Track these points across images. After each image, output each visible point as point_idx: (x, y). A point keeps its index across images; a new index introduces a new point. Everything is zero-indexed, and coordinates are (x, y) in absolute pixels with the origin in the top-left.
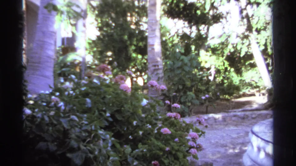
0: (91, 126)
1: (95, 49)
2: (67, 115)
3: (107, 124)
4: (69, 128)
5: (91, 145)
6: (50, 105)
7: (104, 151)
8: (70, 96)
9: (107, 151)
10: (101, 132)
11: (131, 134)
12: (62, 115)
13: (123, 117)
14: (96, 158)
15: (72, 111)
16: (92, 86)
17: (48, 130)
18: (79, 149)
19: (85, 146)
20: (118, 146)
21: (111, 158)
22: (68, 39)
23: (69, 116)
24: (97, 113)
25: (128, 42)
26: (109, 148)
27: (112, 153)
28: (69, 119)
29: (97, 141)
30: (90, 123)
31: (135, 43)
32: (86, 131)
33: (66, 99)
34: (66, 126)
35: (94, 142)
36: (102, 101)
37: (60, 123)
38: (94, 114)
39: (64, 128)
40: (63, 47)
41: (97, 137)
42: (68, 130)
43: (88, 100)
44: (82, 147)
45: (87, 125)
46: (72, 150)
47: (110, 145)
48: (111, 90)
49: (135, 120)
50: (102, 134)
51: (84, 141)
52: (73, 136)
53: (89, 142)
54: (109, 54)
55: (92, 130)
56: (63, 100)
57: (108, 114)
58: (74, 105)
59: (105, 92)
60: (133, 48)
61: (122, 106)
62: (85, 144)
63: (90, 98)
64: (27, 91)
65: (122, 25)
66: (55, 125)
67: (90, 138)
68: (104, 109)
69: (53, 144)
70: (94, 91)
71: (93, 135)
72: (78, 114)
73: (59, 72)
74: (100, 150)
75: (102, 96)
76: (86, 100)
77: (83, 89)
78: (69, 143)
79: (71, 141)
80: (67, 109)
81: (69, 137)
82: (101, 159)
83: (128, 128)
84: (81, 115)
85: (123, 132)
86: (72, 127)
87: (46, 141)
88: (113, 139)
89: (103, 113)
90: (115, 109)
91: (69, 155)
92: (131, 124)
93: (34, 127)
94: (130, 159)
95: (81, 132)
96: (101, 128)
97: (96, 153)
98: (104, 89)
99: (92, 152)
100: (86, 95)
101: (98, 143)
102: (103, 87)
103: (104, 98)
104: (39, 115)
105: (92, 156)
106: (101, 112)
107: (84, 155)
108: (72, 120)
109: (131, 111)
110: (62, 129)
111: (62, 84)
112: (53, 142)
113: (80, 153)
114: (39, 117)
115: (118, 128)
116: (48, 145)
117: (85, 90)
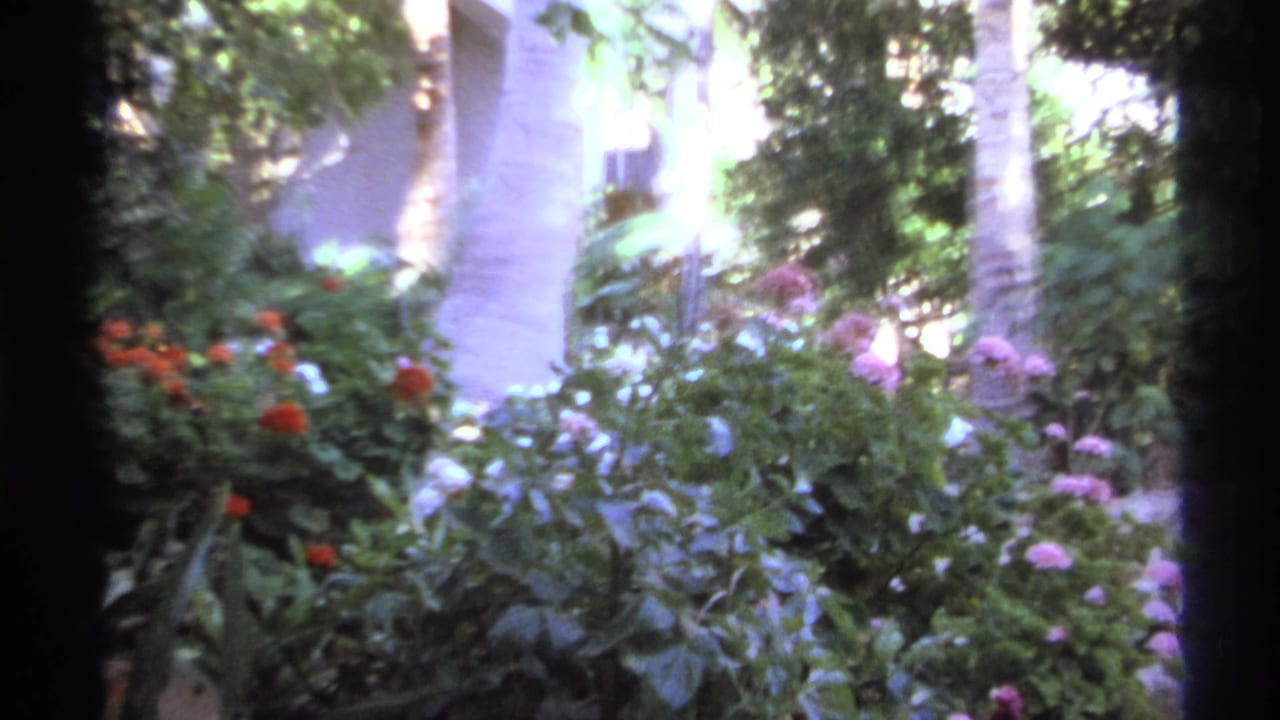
0: (731, 536)
1: (750, 198)
2: (628, 488)
3: (798, 526)
4: (637, 544)
5: (731, 619)
6: (554, 448)
7: (786, 647)
8: (640, 405)
9: (797, 643)
10: (774, 561)
11: (901, 570)
12: (608, 489)
13: (869, 497)
14: (749, 672)
15: (647, 472)
16: (736, 361)
17: (544, 554)
18: (677, 634)
19: (705, 623)
20: (846, 622)
21: (815, 675)
22: (631, 157)
23: (635, 495)
24: (755, 479)
25: (892, 169)
26: (807, 633)
27: (817, 653)
28: (633, 505)
29: (753, 602)
30: (724, 523)
31: (921, 170)
32: (710, 557)
33: (621, 419)
34: (623, 536)
35: (742, 606)
36: (774, 426)
37: (597, 523)
38: (742, 485)
39: (614, 545)
40: (610, 189)
41: (754, 583)
42: (629, 553)
43: (717, 424)
44: (692, 627)
45: (711, 530)
46: (648, 641)
47: (810, 616)
48: (816, 378)
49: (915, 506)
50: (776, 572)
51: (699, 599)
52: (652, 578)
53: (720, 607)
54: (809, 218)
55: (731, 552)
56: (606, 424)
57: (803, 485)
58: (657, 447)
59: (790, 389)
60: (910, 192)
61: (864, 450)
62: (702, 614)
63: (725, 414)
64: (449, 386)
65: (862, 93)
66: (575, 533)
67: (726, 585)
68: (783, 460)
69: (564, 616)
70: (742, 383)
71: (736, 576)
72: (673, 484)
73: (585, 300)
74: (767, 641)
75: (777, 408)
76: (707, 426)
77: (694, 375)
78: (636, 609)
79: (642, 599)
80: (628, 462)
81: (635, 586)
82: (772, 677)
83: (886, 545)
84: (688, 489)
85: (863, 563)
86: (649, 540)
87: (534, 602)
88: (823, 591)
89: (783, 482)
90: (832, 460)
91: (633, 663)
92: (900, 526)
93: (485, 542)
94: (896, 680)
95: (684, 564)
96: (774, 544)
97: (752, 652)
98: (785, 373)
99: (732, 648)
100: (707, 400)
101: (756, 611)
102: (781, 368)
103: (784, 414)
104: (510, 488)
105: (731, 666)
106: (774, 476)
107: (698, 663)
108: (647, 511)
109: (901, 469)
110: (605, 551)
111: (601, 353)
112: (566, 605)
113: (678, 654)
114: (506, 498)
115: (845, 543)
116: (543, 620)
117: (699, 382)
